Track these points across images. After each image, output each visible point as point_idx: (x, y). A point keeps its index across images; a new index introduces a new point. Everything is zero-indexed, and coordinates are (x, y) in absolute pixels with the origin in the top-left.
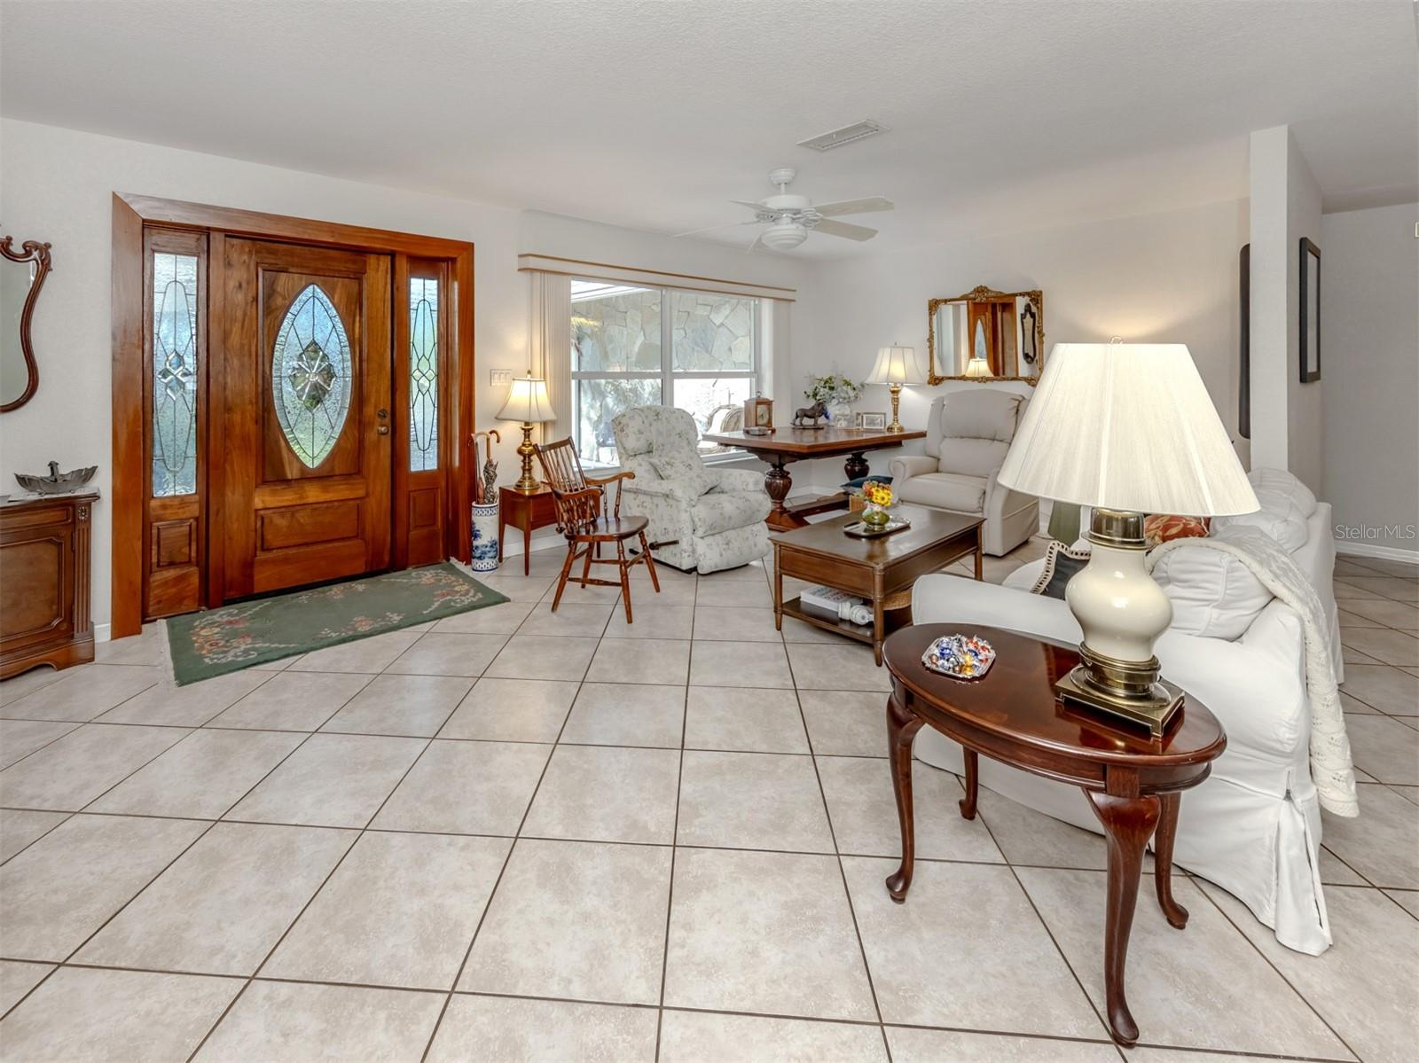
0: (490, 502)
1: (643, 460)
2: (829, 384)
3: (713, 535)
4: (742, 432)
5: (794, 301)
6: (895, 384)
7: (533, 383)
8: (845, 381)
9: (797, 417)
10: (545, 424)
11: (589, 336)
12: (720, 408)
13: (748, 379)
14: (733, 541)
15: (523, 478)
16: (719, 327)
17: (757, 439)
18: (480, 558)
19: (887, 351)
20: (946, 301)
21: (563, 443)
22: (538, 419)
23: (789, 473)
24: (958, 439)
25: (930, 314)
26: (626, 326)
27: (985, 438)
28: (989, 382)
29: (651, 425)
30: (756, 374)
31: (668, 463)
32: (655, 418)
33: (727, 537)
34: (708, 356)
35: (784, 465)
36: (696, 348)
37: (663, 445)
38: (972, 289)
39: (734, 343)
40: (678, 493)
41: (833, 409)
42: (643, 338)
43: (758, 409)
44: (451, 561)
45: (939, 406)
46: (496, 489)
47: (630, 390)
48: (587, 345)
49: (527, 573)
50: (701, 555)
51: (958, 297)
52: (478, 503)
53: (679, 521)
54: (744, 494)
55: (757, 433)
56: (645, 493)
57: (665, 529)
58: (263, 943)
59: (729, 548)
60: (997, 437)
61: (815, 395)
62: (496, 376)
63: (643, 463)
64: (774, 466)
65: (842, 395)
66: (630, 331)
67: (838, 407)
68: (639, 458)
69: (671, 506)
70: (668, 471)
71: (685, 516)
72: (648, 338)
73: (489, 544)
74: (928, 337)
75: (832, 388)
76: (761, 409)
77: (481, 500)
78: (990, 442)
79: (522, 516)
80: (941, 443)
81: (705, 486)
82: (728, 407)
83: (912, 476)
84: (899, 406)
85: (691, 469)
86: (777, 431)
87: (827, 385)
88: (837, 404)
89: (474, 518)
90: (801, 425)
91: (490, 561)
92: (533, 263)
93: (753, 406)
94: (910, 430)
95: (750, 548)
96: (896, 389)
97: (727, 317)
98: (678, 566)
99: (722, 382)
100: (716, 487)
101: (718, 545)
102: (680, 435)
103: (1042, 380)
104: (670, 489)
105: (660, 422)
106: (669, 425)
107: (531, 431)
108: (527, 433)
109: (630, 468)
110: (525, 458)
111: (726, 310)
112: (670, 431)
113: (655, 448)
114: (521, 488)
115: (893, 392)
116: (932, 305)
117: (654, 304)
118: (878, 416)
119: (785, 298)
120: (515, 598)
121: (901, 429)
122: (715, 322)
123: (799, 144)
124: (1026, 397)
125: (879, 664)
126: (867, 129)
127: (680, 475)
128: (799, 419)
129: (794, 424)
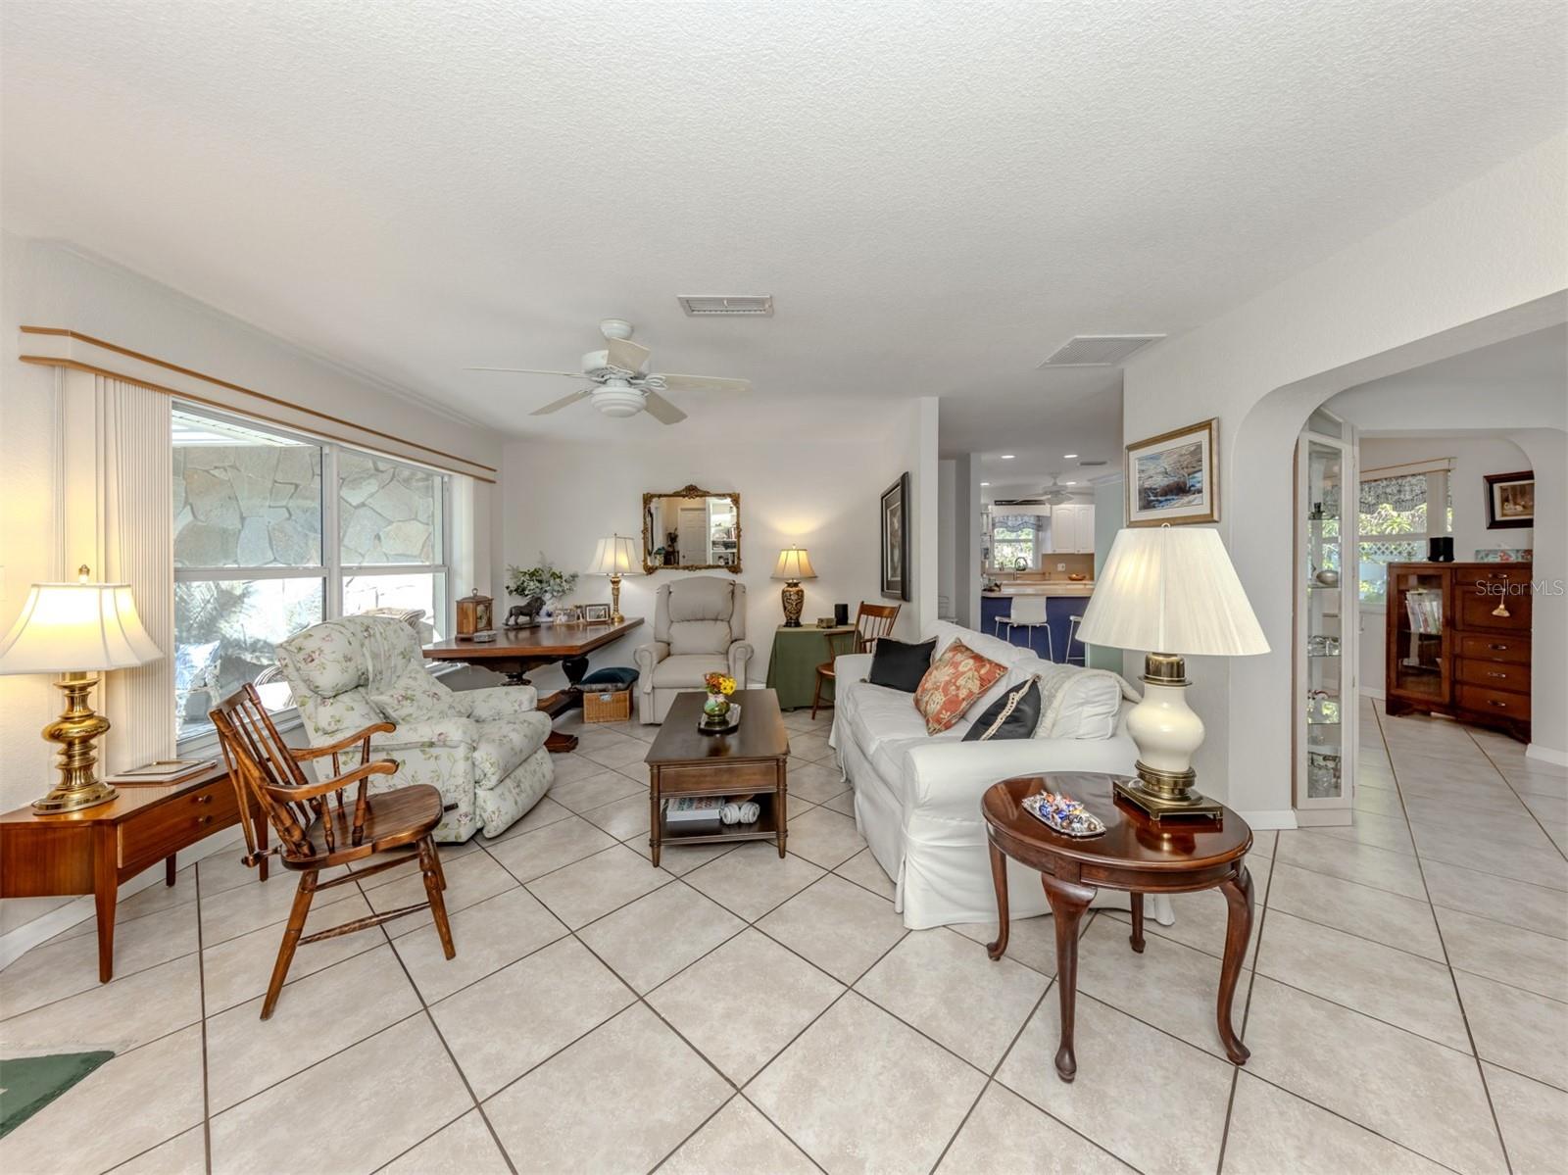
2: (535, 575)
3: (501, 781)
4: (454, 640)
5: (496, 482)
6: (616, 574)
7: (107, 593)
8: (555, 573)
9: (511, 615)
13: (431, 575)
14: (523, 780)
15: (66, 787)
16: (357, 507)
17: (485, 646)
19: (611, 542)
20: (660, 496)
24: (686, 624)
25: (645, 508)
27: (708, 619)
29: (362, 645)
30: (446, 568)
31: (405, 698)
32: (366, 634)
33: (515, 777)
35: (524, 672)
38: (683, 486)
40: (456, 736)
41: (547, 605)
45: (667, 593)
49: (106, 976)
50: (494, 813)
51: (671, 492)
54: (522, 717)
55: (486, 639)
59: (521, 790)
60: (719, 618)
61: (522, 590)
63: (353, 705)
64: (511, 677)
65: (556, 588)
67: (551, 602)
68: (345, 698)
70: (407, 708)
71: (462, 767)
74: (642, 529)
75: (541, 582)
76: (481, 609)
78: (713, 622)
80: (669, 628)
83: (659, 662)
84: (620, 596)
85: (438, 700)
86: (498, 635)
87: (534, 578)
88: (551, 599)
90: (517, 624)
92: (72, 349)
93: (467, 606)
94: (631, 619)
95: (540, 781)
96: (616, 580)
97: (372, 495)
98: (458, 839)
101: (510, 792)
103: (742, 566)
104: (440, 734)
105: (372, 639)
106: (385, 642)
107: (89, 690)
108: (77, 695)
109: (332, 717)
110: (70, 744)
111: (371, 486)
112: (389, 650)
113: (371, 679)
114: (62, 810)
115: (614, 582)
116: (647, 499)
117: (216, 468)
118: (601, 607)
119: (485, 478)
120: (125, 1042)
121: (622, 619)
122: (349, 500)
123: (679, 298)
124: (737, 582)
125: (782, 856)
126: (759, 306)
127: (425, 711)
128: (513, 618)
129: (507, 625)
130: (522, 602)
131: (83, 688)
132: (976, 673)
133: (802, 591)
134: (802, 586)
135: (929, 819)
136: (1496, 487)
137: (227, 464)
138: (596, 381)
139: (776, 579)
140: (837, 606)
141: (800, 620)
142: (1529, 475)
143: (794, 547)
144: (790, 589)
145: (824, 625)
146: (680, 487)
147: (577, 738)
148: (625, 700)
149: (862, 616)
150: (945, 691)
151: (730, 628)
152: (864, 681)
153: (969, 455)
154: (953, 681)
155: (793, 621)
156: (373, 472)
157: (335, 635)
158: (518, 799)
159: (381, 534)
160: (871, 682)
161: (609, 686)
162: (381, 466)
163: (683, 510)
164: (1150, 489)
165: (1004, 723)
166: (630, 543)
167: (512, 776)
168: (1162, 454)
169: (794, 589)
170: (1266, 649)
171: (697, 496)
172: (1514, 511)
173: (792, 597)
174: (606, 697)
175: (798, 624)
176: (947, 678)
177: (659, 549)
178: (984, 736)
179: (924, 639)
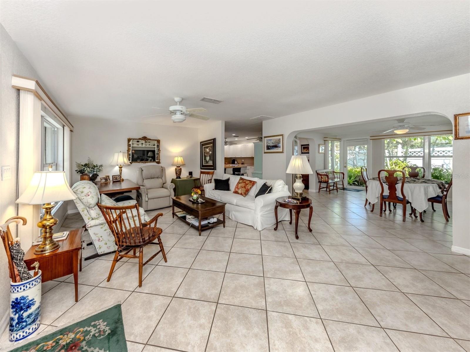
6: (121, 165)
20: (134, 139)
24: (148, 180)
45: (141, 170)
51: (138, 138)
58: (374, 330)
60: (159, 177)
62: (5, 172)
74: (127, 150)
77: (18, 278)
78: (157, 179)
80: (143, 181)
103: (160, 162)
108: (48, 211)
110: (46, 229)
115: (120, 168)
116: (129, 140)
118: (118, 176)
119: (71, 130)
131: (50, 208)
133: (181, 169)
134: (181, 167)
136: (303, 147)
139: (173, 165)
140: (189, 172)
141: (181, 177)
142: (308, 145)
143: (178, 156)
144: (178, 168)
145: (189, 178)
146: (141, 137)
149: (201, 174)
150: (245, 188)
151: (162, 180)
152: (213, 190)
155: (179, 177)
157: (92, 187)
164: (269, 146)
168: (272, 139)
170: (313, 173)
172: (305, 151)
173: (178, 170)
175: (180, 178)
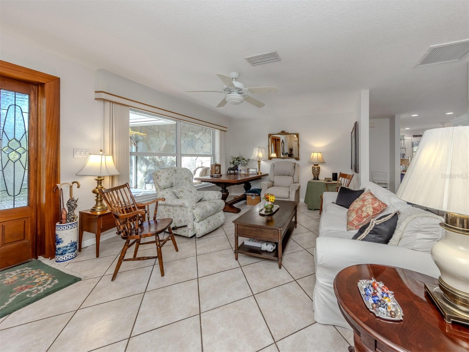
0: (70, 221)
1: (168, 190)
2: (238, 159)
3: (202, 220)
4: (210, 176)
5: (226, 131)
6: (259, 159)
7: (103, 157)
8: (243, 158)
9: (228, 170)
10: (112, 177)
11: (141, 141)
12: (199, 168)
13: (210, 158)
14: (211, 221)
15: (97, 205)
16: (198, 139)
17: (216, 178)
18: (62, 254)
19: (257, 149)
20: (273, 135)
21: (123, 186)
22: (107, 174)
23: (228, 190)
24: (279, 176)
25: (269, 138)
26: (159, 138)
27: (286, 175)
28: (285, 159)
29: (172, 175)
30: (213, 156)
31: (181, 191)
32: (174, 172)
33: (208, 220)
34: (194, 149)
35: (226, 187)
36: (189, 147)
37: (178, 183)
38: (281, 132)
39: (204, 145)
40: (187, 204)
41: (240, 168)
42: (166, 142)
43: (216, 168)
44: (39, 259)
45: (273, 166)
46: (77, 213)
47: (160, 162)
48: (140, 145)
49: (98, 256)
50: (198, 230)
51: (277, 133)
52: (61, 223)
53: (187, 217)
54: (214, 201)
55: (216, 176)
56: (170, 205)
57: (180, 220)
59: (209, 224)
60: (290, 175)
61: (233, 163)
62: (78, 152)
63: (168, 192)
64: (222, 188)
65: (243, 163)
66: (160, 139)
67: (241, 167)
68: (166, 190)
69: (183, 210)
70: (181, 194)
71: (190, 214)
72: (168, 142)
73: (69, 245)
74: (268, 145)
75: (239, 161)
76: (217, 168)
77: (64, 221)
78: (287, 176)
79: (95, 226)
80: (274, 177)
81: (198, 199)
82: (202, 167)
83: (268, 188)
84: (260, 166)
85: (191, 193)
86: (222, 176)
87: (237, 160)
88: (241, 166)
89: (57, 232)
90: (230, 173)
91: (70, 255)
92: (104, 96)
93: (214, 167)
94: (263, 174)
95: (218, 222)
96: (259, 161)
97: (201, 136)
98: (186, 236)
99: (200, 158)
100: (202, 199)
101: (205, 224)
102: (186, 179)
103: (300, 158)
104: (183, 203)
105: (176, 174)
106: (181, 175)
107: (102, 181)
108: (99, 182)
109: (162, 195)
110: (98, 194)
111: (201, 134)
112: (181, 177)
113: (174, 185)
114: (95, 211)
115: (259, 162)
116: (269, 135)
117: (171, 130)
119: (223, 131)
120: (85, 277)
121: (261, 173)
122: (196, 137)
123: (245, 59)
124: (296, 163)
125: (280, 268)
126: (273, 57)
127: (187, 196)
128: (229, 171)
129: (227, 173)
130: (232, 166)
131: (101, 180)
132: (371, 206)
133: (319, 167)
134: (319, 166)
135: (325, 272)
137: (173, 129)
138: (227, 93)
139: (310, 162)
140: (333, 173)
141: (319, 178)
143: (317, 152)
144: (315, 166)
145: (327, 180)
147: (240, 210)
148: (259, 199)
149: (340, 177)
150: (357, 212)
151: (293, 179)
152: (333, 203)
153: (395, 115)
154: (361, 208)
155: (316, 178)
156: (201, 130)
157: (165, 172)
158: (207, 227)
159: (203, 146)
160: (336, 204)
161: (254, 194)
162: (203, 128)
163: (294, 141)
165: (369, 233)
166: (263, 150)
167: (207, 219)
169: (316, 167)
171: (285, 134)
173: (315, 169)
174: (253, 198)
175: (318, 179)
176: (359, 206)
177: (286, 153)
178: (359, 238)
179: (361, 188)
